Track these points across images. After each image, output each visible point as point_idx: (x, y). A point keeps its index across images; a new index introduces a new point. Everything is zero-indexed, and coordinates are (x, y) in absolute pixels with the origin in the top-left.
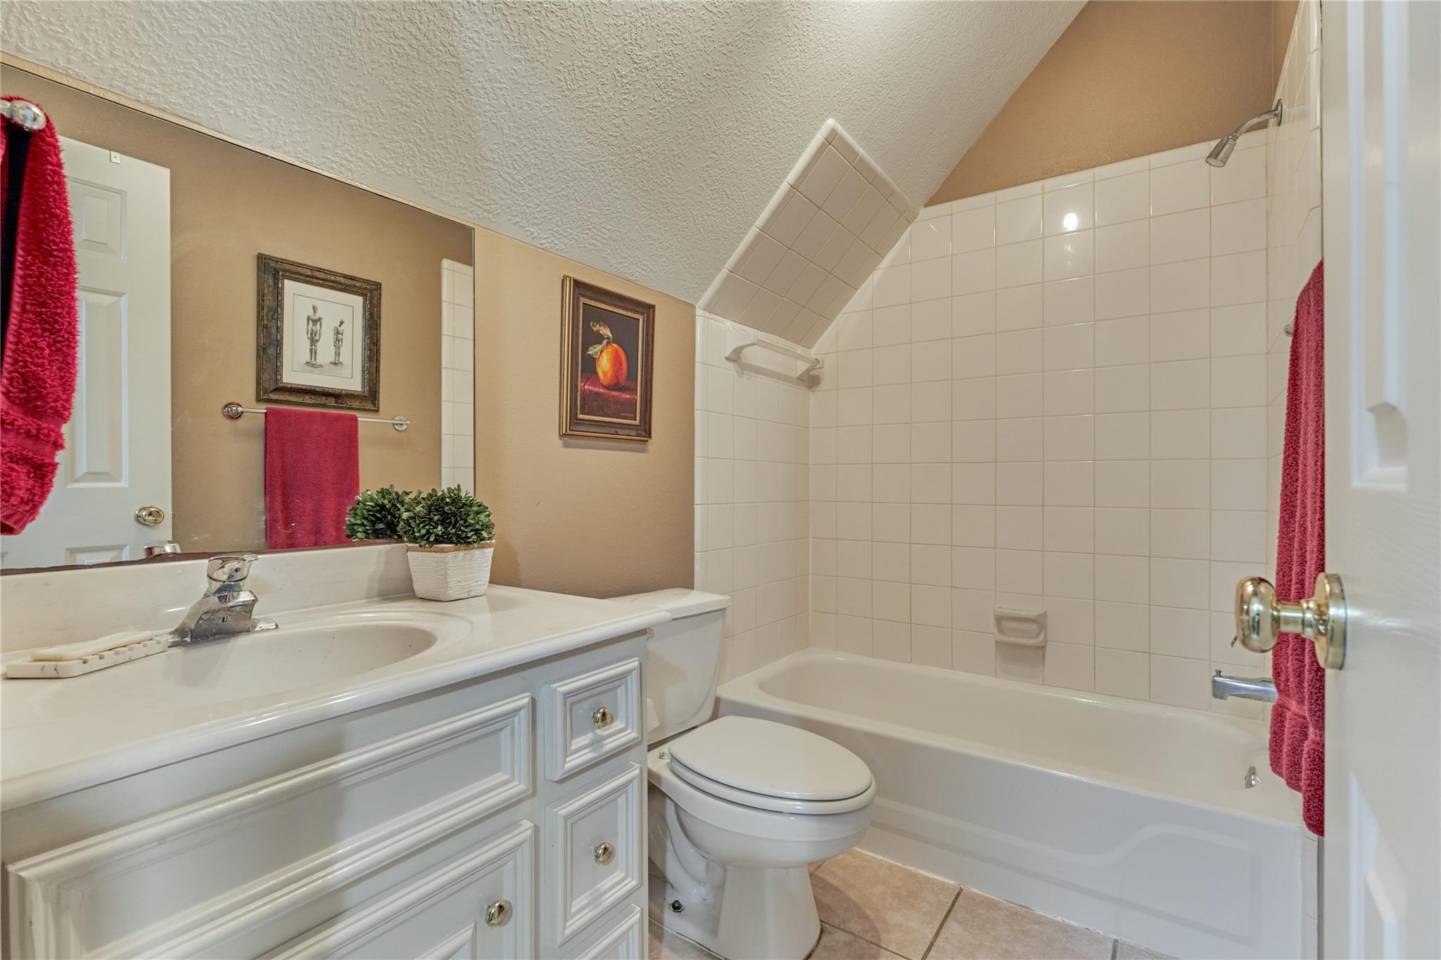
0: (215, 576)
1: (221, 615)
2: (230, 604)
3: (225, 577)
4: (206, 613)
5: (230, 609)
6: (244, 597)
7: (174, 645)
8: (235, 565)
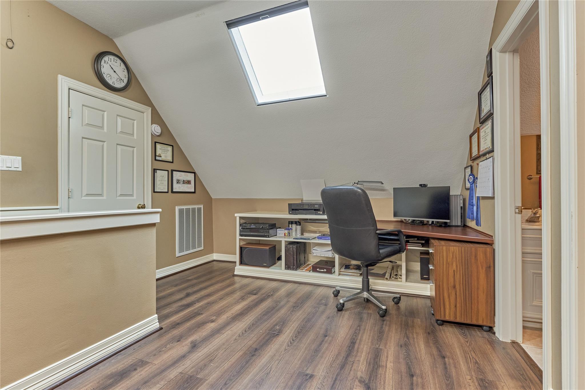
0: (533, 211)
1: (534, 218)
2: (536, 216)
3: (534, 212)
4: (531, 217)
5: (536, 217)
6: (538, 215)
7: (526, 222)
8: (536, 210)
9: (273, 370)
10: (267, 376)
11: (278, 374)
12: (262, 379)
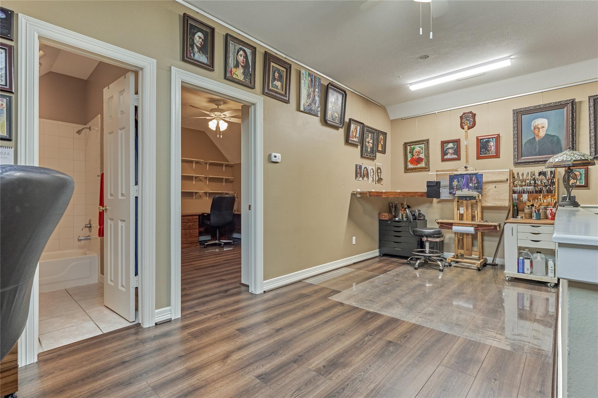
9: (290, 393)
10: (300, 388)
11: (288, 387)
12: (307, 385)
